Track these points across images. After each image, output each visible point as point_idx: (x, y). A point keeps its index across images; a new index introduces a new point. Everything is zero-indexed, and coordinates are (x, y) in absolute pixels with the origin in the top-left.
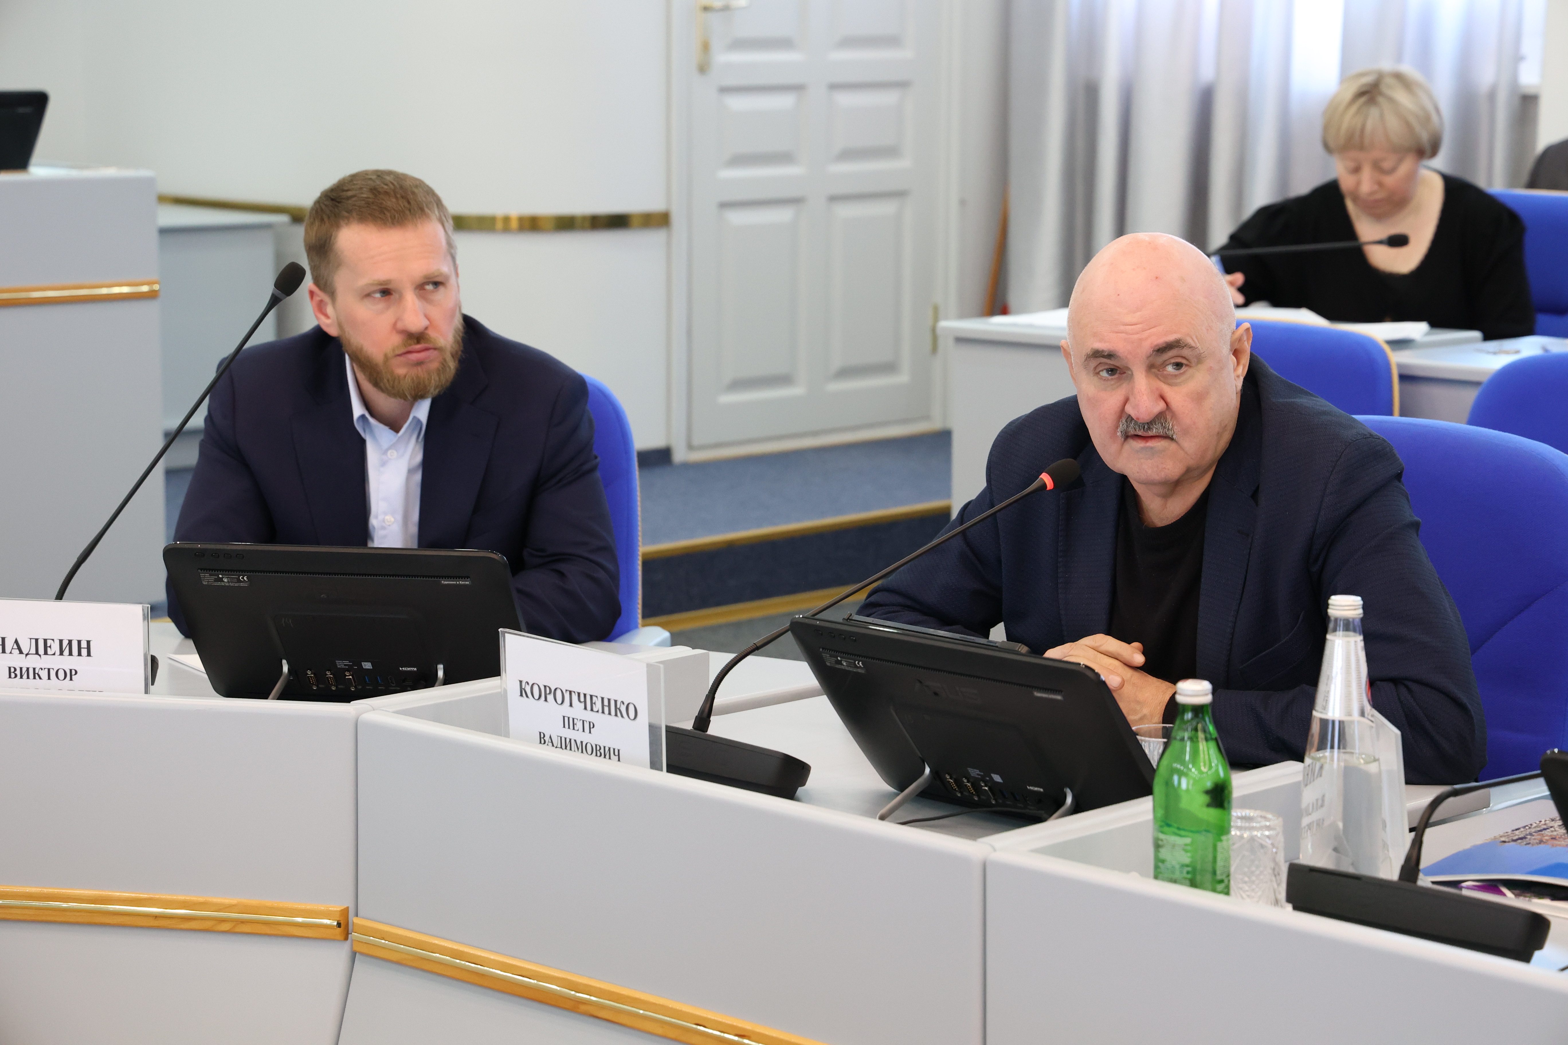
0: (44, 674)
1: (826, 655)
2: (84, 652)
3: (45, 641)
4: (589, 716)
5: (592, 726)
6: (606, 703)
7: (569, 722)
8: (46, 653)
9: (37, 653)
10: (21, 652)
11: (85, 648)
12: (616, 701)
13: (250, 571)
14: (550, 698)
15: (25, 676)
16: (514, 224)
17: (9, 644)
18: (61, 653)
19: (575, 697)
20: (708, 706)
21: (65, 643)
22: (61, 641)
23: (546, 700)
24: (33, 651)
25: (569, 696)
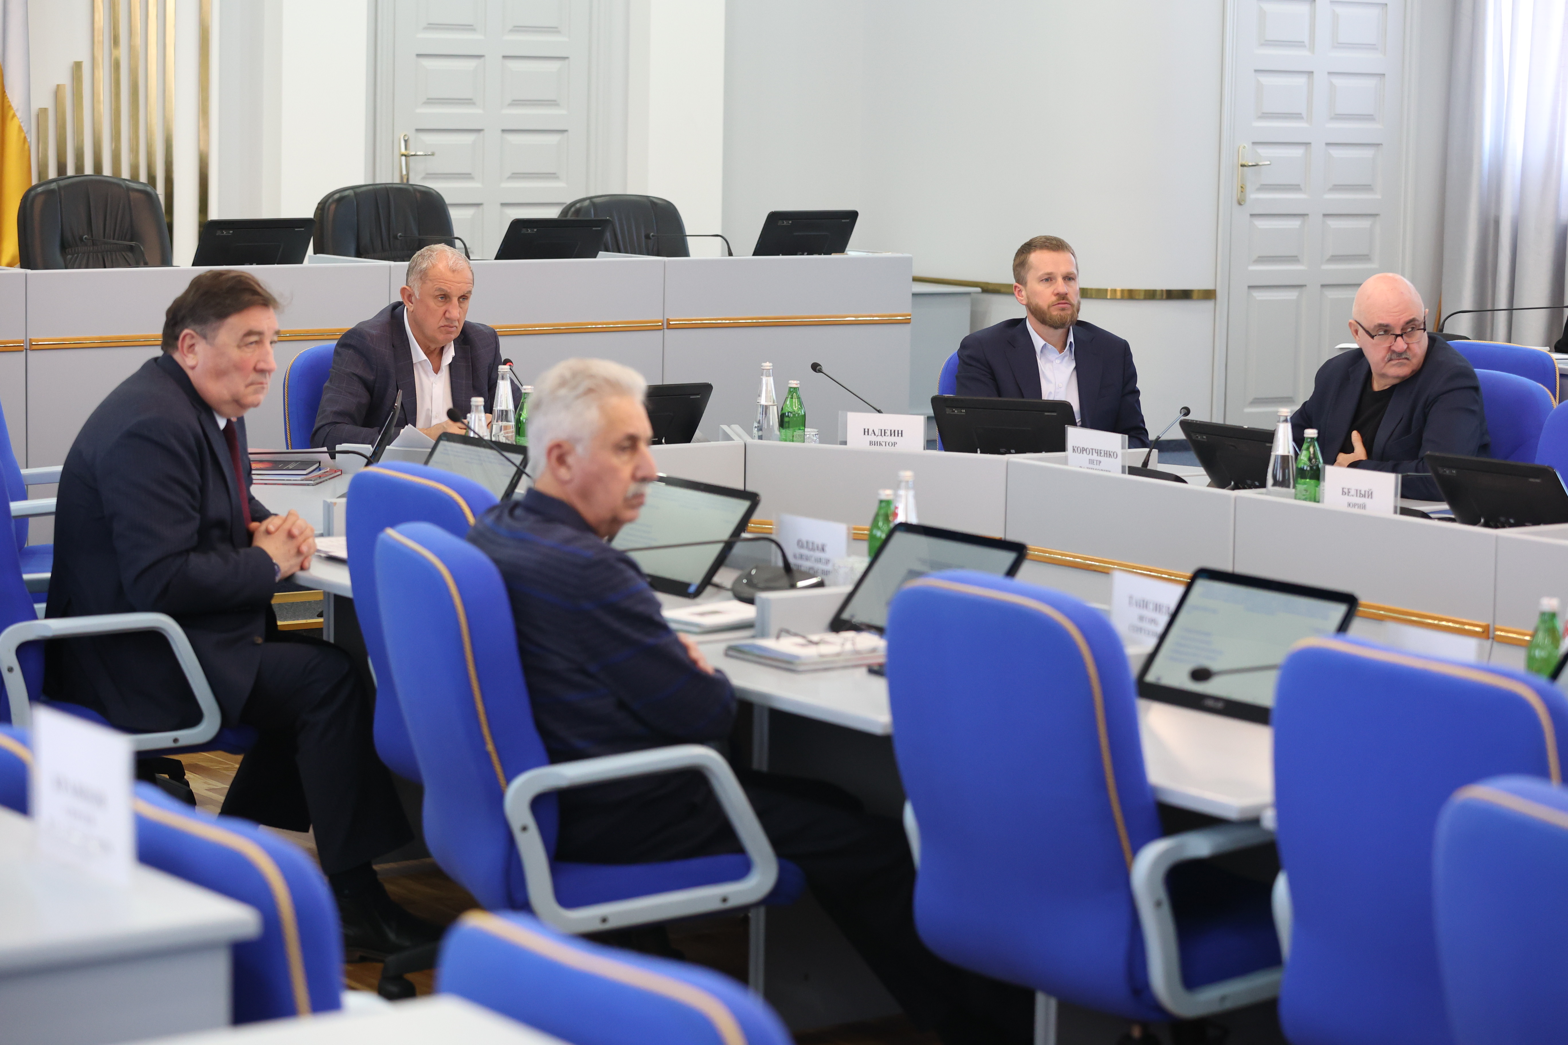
0: (884, 444)
1: (1192, 434)
2: (900, 435)
3: (885, 430)
4: (1099, 458)
5: (1100, 462)
6: (1106, 452)
7: (1091, 462)
8: (885, 435)
9: (881, 435)
10: (875, 435)
11: (900, 433)
12: (1109, 452)
13: (966, 408)
14: (1084, 452)
15: (876, 445)
16: (1119, 295)
17: (871, 431)
18: (891, 435)
19: (1094, 451)
20: (1147, 458)
21: (893, 431)
22: (891, 431)
23: (1083, 453)
24: (880, 434)
25: (1092, 451)
